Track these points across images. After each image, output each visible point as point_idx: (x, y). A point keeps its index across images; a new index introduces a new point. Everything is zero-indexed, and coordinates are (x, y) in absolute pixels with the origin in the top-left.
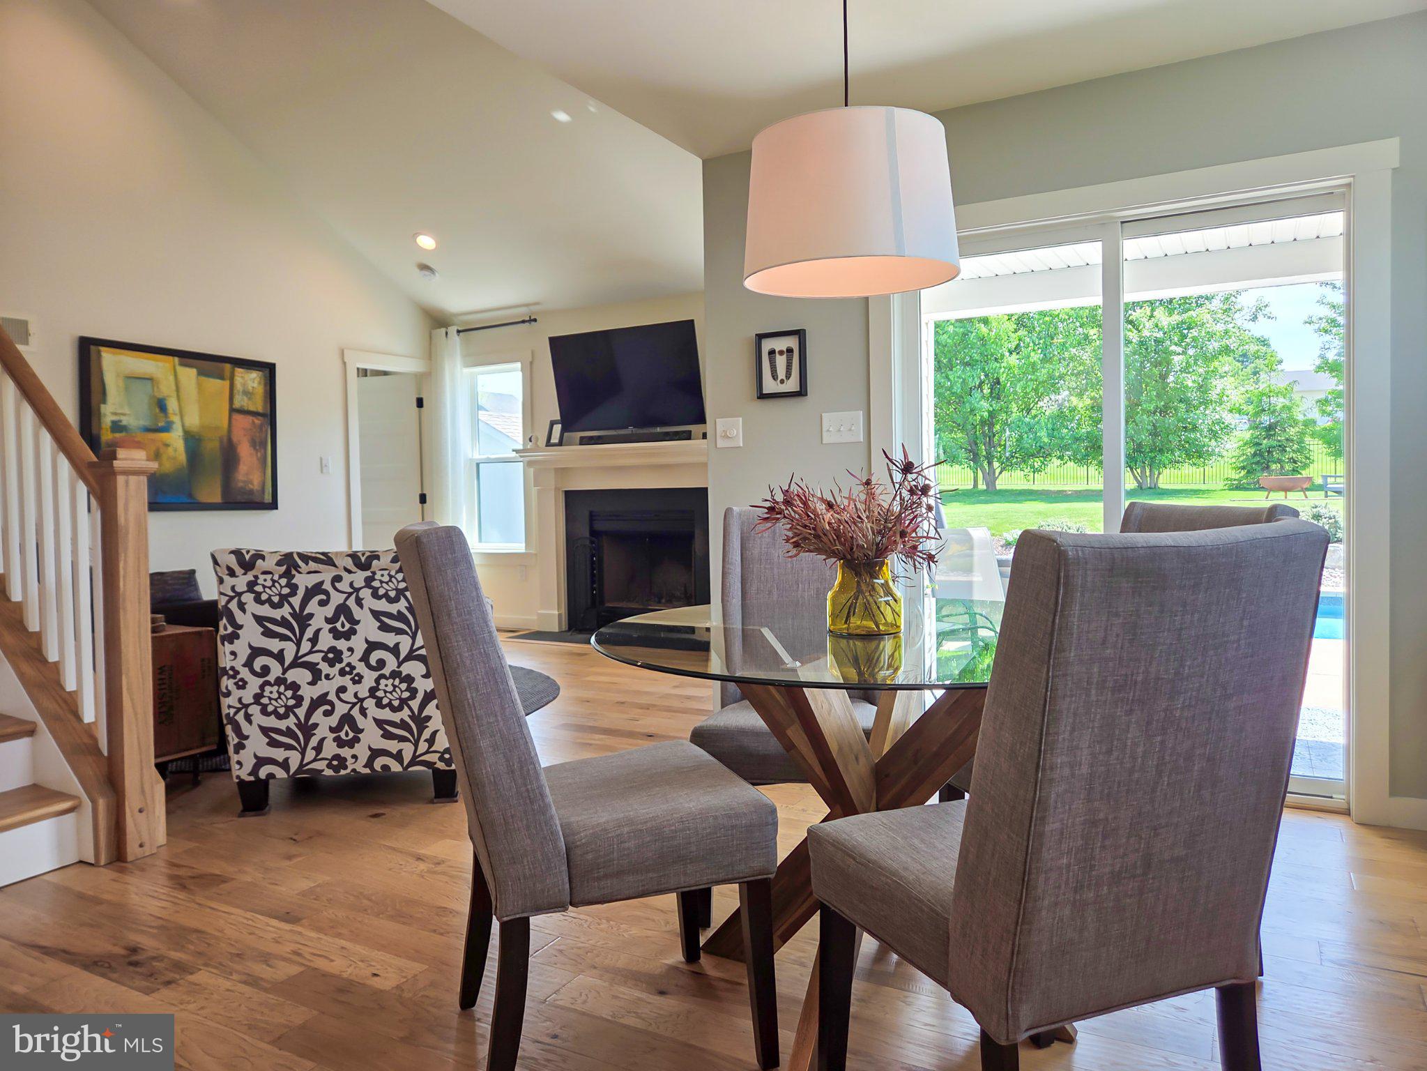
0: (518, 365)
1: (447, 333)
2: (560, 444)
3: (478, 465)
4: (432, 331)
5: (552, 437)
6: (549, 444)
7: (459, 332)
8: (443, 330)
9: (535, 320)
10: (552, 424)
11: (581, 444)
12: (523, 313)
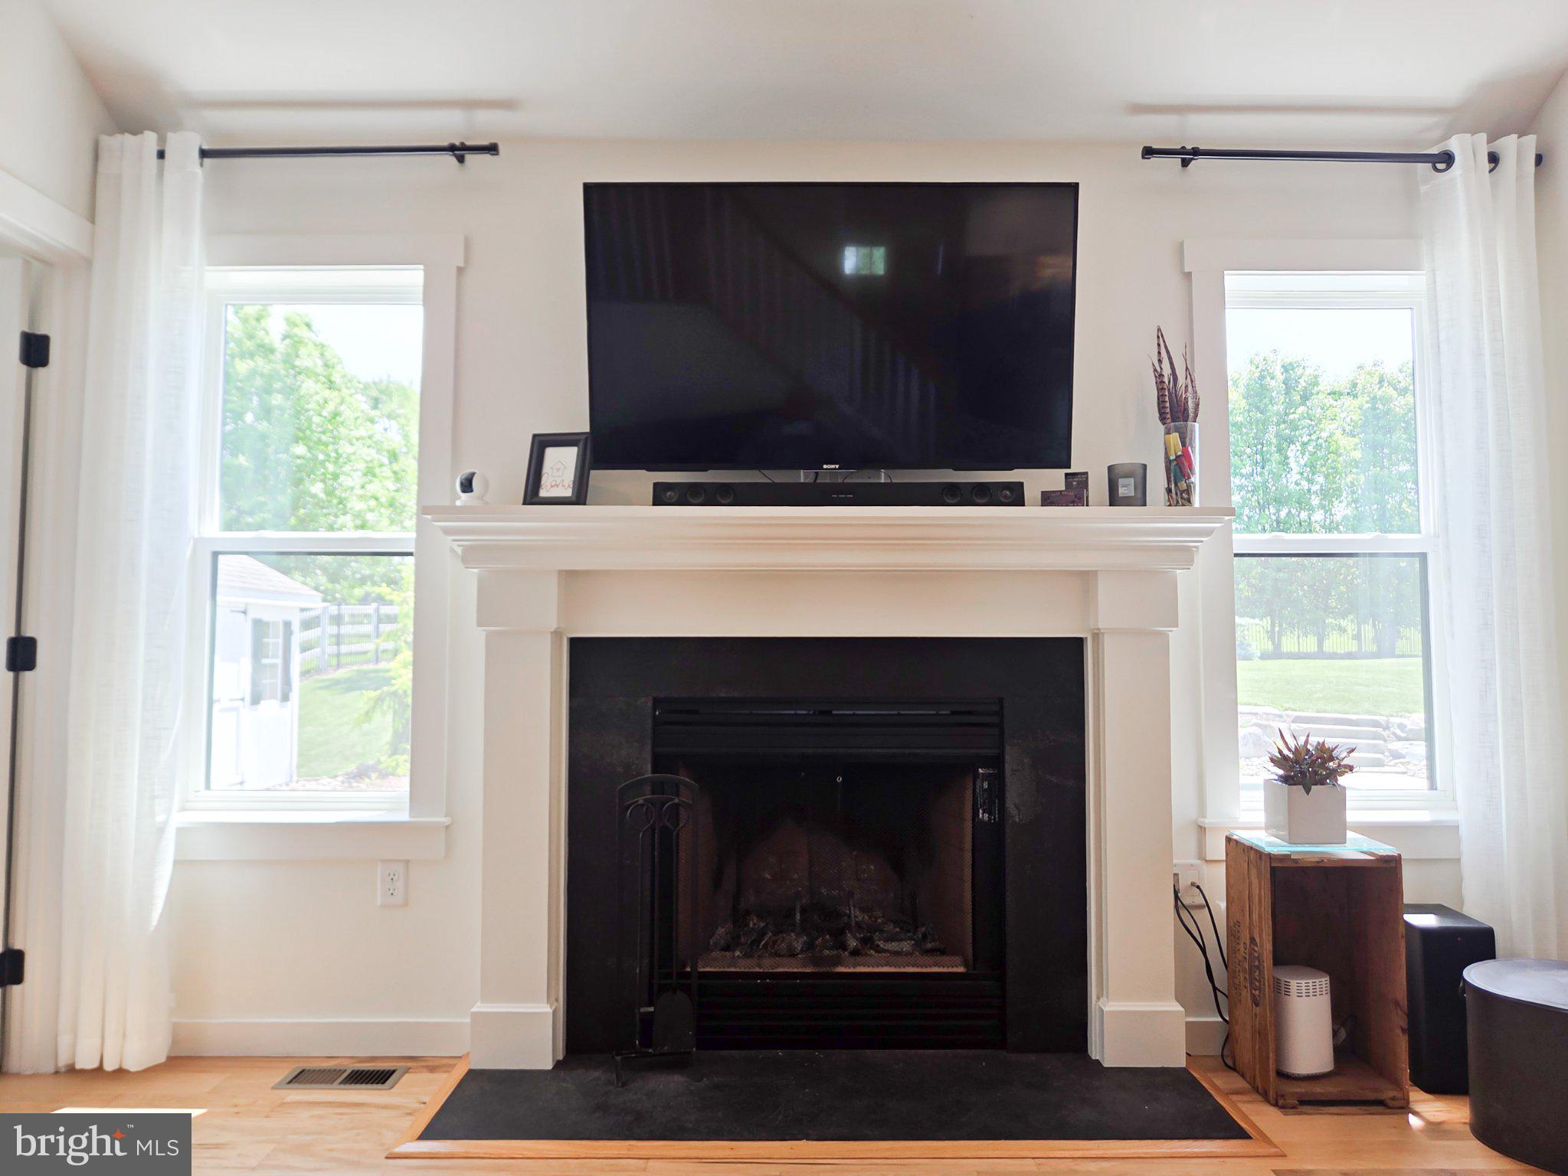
0: (414, 277)
1: (161, 155)
2: (580, 496)
3: (215, 555)
4: (107, 141)
5: (544, 480)
6: (532, 495)
7: (204, 154)
8: (150, 140)
9: (492, 149)
10: (541, 444)
11: (658, 501)
12: (450, 126)
